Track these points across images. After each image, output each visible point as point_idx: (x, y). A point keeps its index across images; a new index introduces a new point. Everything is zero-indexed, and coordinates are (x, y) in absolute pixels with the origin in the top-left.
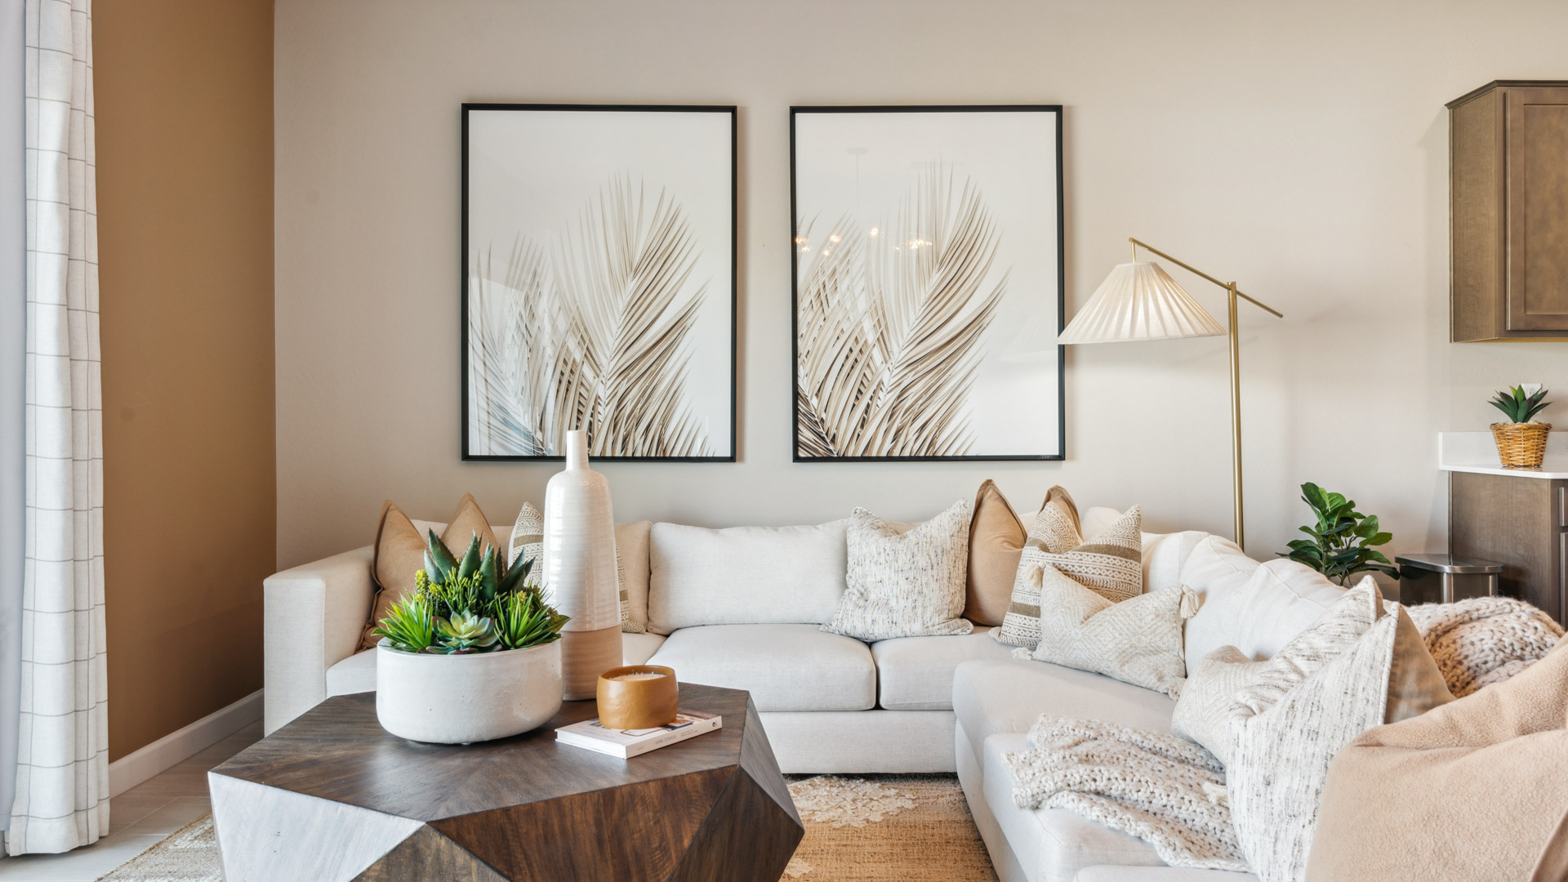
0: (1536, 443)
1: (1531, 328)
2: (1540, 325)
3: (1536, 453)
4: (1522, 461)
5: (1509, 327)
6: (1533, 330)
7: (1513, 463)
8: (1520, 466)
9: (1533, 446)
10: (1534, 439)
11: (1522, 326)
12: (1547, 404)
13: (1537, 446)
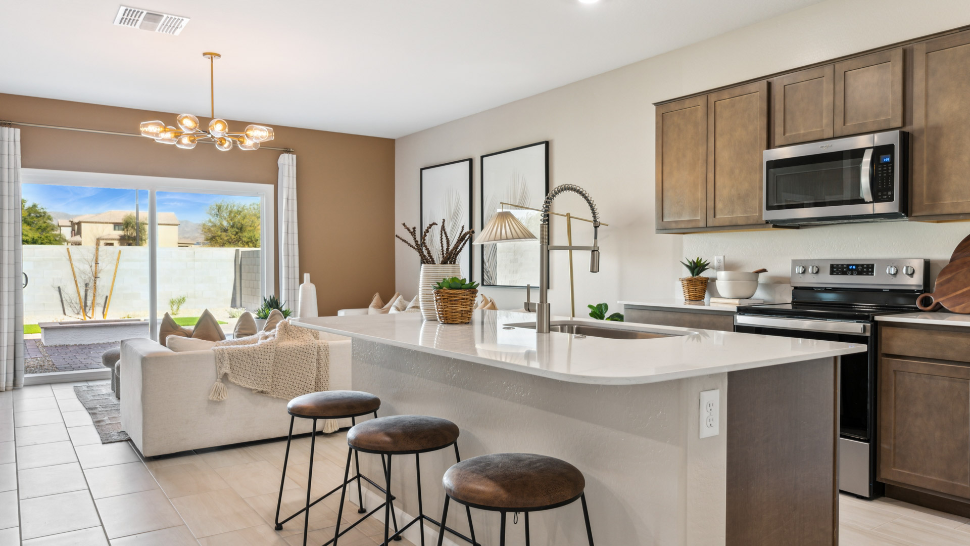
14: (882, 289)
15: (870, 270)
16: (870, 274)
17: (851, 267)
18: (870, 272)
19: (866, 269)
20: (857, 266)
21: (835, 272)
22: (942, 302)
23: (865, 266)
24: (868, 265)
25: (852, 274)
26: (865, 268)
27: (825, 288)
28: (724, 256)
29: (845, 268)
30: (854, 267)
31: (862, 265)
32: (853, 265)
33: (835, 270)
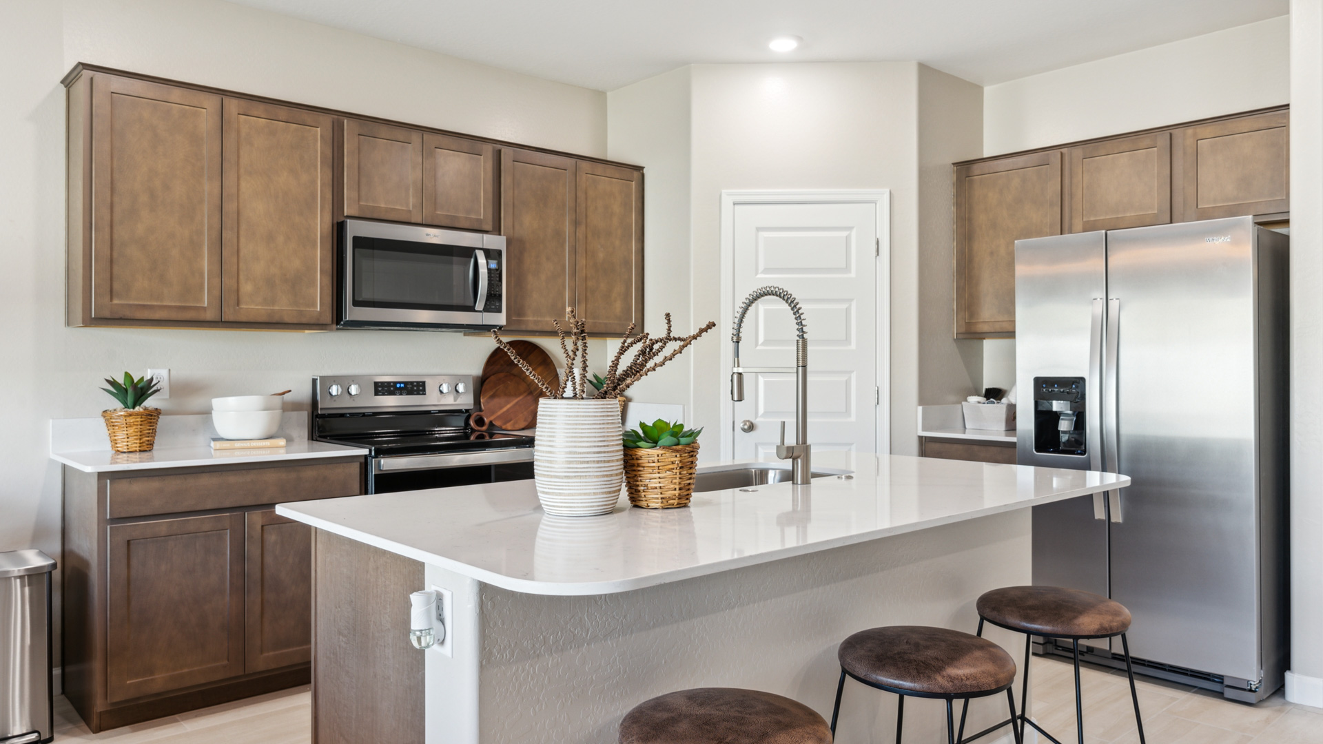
0: (139, 430)
1: (117, 316)
2: (128, 313)
3: (140, 439)
4: (126, 447)
5: (93, 316)
6: (121, 319)
7: (119, 449)
8: (125, 452)
9: (137, 432)
10: (137, 425)
11: (107, 314)
12: (158, 390)
13: (141, 432)
14: (430, 411)
15: (421, 388)
16: (421, 393)
17: (398, 386)
18: (421, 390)
19: (416, 388)
20: (406, 383)
21: (380, 391)
22: (495, 419)
23: (415, 384)
24: (418, 382)
25: (401, 394)
26: (415, 386)
27: (364, 413)
28: (170, 370)
29: (392, 386)
30: (402, 385)
31: (412, 383)
32: (400, 383)
33: (380, 389)
